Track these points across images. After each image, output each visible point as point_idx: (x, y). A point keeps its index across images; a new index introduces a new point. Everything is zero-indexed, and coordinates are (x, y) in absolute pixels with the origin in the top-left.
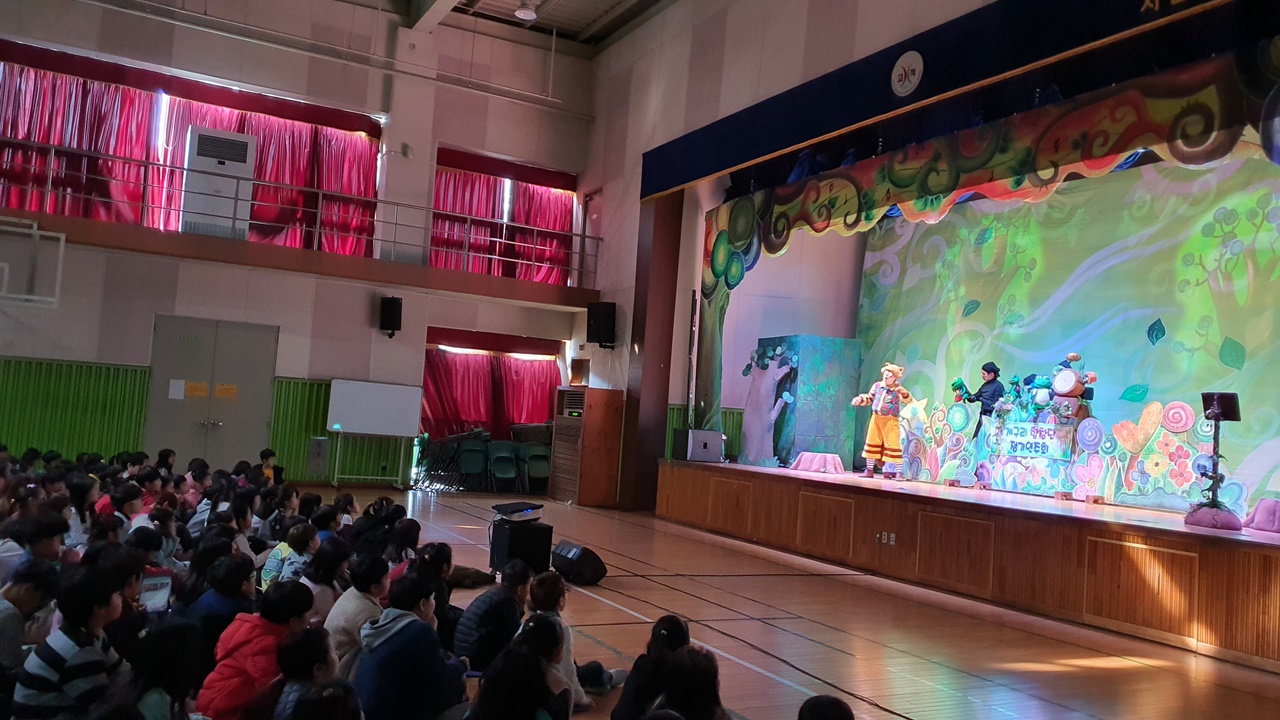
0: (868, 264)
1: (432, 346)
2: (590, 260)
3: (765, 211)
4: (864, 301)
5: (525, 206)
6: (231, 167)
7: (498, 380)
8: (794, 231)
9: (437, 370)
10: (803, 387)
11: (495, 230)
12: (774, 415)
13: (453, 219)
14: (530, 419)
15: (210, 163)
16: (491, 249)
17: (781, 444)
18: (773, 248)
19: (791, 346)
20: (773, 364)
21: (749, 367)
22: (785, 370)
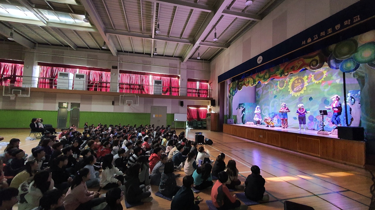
0: (257, 91)
1: (188, 108)
2: (211, 93)
3: (238, 84)
4: (257, 97)
5: (201, 86)
6: (159, 85)
7: (198, 112)
8: (243, 87)
9: (189, 111)
11: (196, 90)
13: (190, 89)
14: (203, 118)
15: (157, 85)
16: (196, 93)
17: (243, 121)
18: (240, 89)
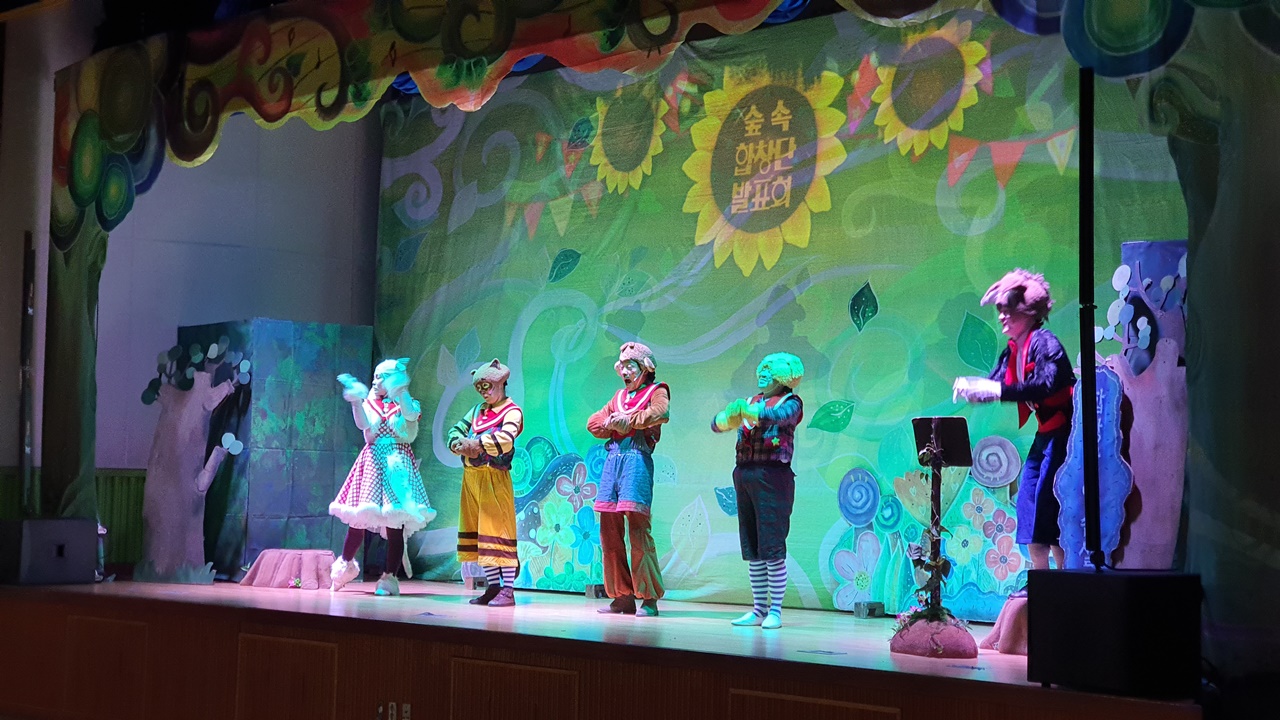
0: (386, 183)
4: (385, 254)
8: (225, 118)
10: (263, 424)
12: (205, 479)
18: (189, 151)
19: (238, 343)
20: (202, 379)
21: (155, 385)
22: (226, 389)
